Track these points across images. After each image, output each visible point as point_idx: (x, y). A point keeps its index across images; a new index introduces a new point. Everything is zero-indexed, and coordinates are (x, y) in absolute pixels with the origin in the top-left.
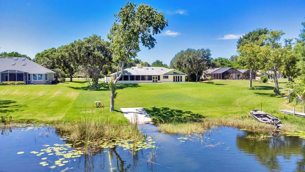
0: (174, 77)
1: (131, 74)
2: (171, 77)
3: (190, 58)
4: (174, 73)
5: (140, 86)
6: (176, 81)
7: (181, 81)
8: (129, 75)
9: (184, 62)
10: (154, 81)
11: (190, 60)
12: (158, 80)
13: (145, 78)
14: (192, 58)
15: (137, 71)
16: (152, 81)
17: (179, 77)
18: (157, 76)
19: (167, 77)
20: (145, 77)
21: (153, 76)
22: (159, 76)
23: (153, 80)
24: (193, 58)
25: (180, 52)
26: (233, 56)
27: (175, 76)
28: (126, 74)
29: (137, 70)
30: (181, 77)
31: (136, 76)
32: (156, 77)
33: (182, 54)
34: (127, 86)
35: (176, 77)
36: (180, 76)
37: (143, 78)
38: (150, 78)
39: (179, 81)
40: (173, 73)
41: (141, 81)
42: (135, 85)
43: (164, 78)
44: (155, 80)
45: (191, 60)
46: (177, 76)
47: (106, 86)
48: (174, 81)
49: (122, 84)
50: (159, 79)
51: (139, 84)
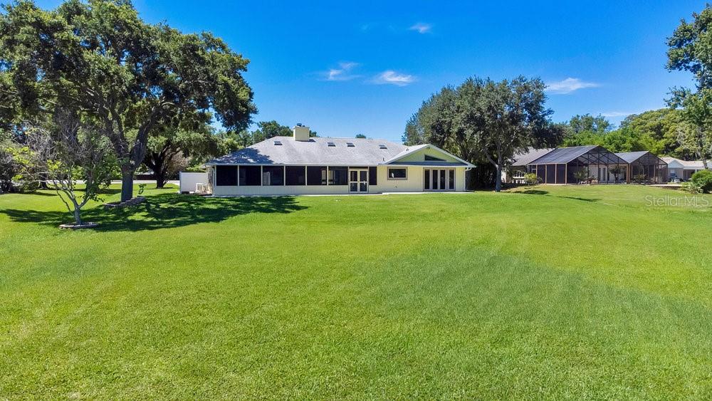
0: (427, 173)
1: (271, 162)
2: (416, 174)
3: (479, 110)
4: (427, 158)
5: (298, 208)
6: (435, 187)
7: (452, 186)
8: (262, 165)
9: (458, 121)
10: (354, 188)
11: (478, 114)
12: (370, 184)
13: (323, 178)
14: (484, 108)
15: (291, 150)
16: (347, 188)
17: (443, 172)
18: (367, 170)
19: (400, 174)
20: (323, 172)
21: (350, 170)
22: (373, 170)
23: (350, 182)
24: (490, 108)
25: (440, 92)
26: (578, 116)
27: (431, 167)
28: (251, 161)
29: (293, 150)
30: (452, 173)
31: (289, 168)
32: (363, 175)
33: (446, 99)
34: (247, 205)
35: (435, 172)
36: (447, 168)
37: (314, 175)
38: (341, 175)
39: (443, 187)
40: (423, 160)
41: (306, 188)
42: (282, 205)
43: (390, 176)
44: (359, 182)
45: (482, 113)
46: (439, 168)
47: (163, 205)
48: (427, 187)
49: (231, 199)
50: (373, 181)
51: (299, 201)
